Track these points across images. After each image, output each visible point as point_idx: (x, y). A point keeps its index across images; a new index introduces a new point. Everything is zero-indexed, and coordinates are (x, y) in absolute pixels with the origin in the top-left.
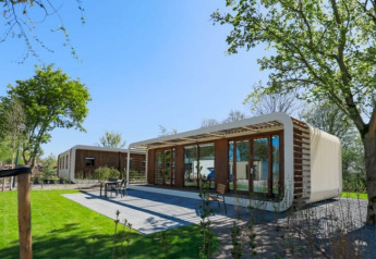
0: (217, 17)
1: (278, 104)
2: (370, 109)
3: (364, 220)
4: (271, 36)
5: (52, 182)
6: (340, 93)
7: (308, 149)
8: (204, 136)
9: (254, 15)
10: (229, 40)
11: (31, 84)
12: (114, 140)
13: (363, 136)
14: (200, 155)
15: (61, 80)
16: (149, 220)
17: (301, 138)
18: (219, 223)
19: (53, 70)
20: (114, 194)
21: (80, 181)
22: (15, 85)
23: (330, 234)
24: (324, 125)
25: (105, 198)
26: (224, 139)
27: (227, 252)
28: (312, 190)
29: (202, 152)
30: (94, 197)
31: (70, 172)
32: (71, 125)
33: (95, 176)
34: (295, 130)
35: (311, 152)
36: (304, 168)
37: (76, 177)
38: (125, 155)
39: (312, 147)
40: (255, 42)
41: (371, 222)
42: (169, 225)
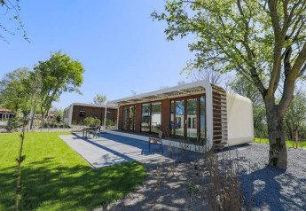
0: (155, 15)
1: (211, 77)
2: (268, 78)
3: (267, 162)
4: (196, 28)
5: (56, 126)
6: (245, 66)
7: (225, 107)
8: (154, 97)
9: (182, 14)
10: (167, 31)
11: (48, 63)
12: (101, 99)
13: (264, 98)
14: (152, 110)
15: (66, 60)
16: (105, 157)
17: (219, 99)
18: (154, 161)
19: (61, 55)
20: (92, 136)
21: (74, 126)
22: (38, 64)
23: (237, 173)
24: (244, 91)
25: (85, 139)
26: (168, 99)
27: (148, 186)
28: (229, 137)
29: (153, 108)
30: (79, 137)
31: (69, 120)
32: (72, 90)
33: (84, 123)
34: (214, 93)
35: (228, 109)
36: (223, 121)
37: (72, 123)
38: (104, 109)
39: (228, 105)
40: (186, 33)
41: (272, 164)
42: (117, 161)
